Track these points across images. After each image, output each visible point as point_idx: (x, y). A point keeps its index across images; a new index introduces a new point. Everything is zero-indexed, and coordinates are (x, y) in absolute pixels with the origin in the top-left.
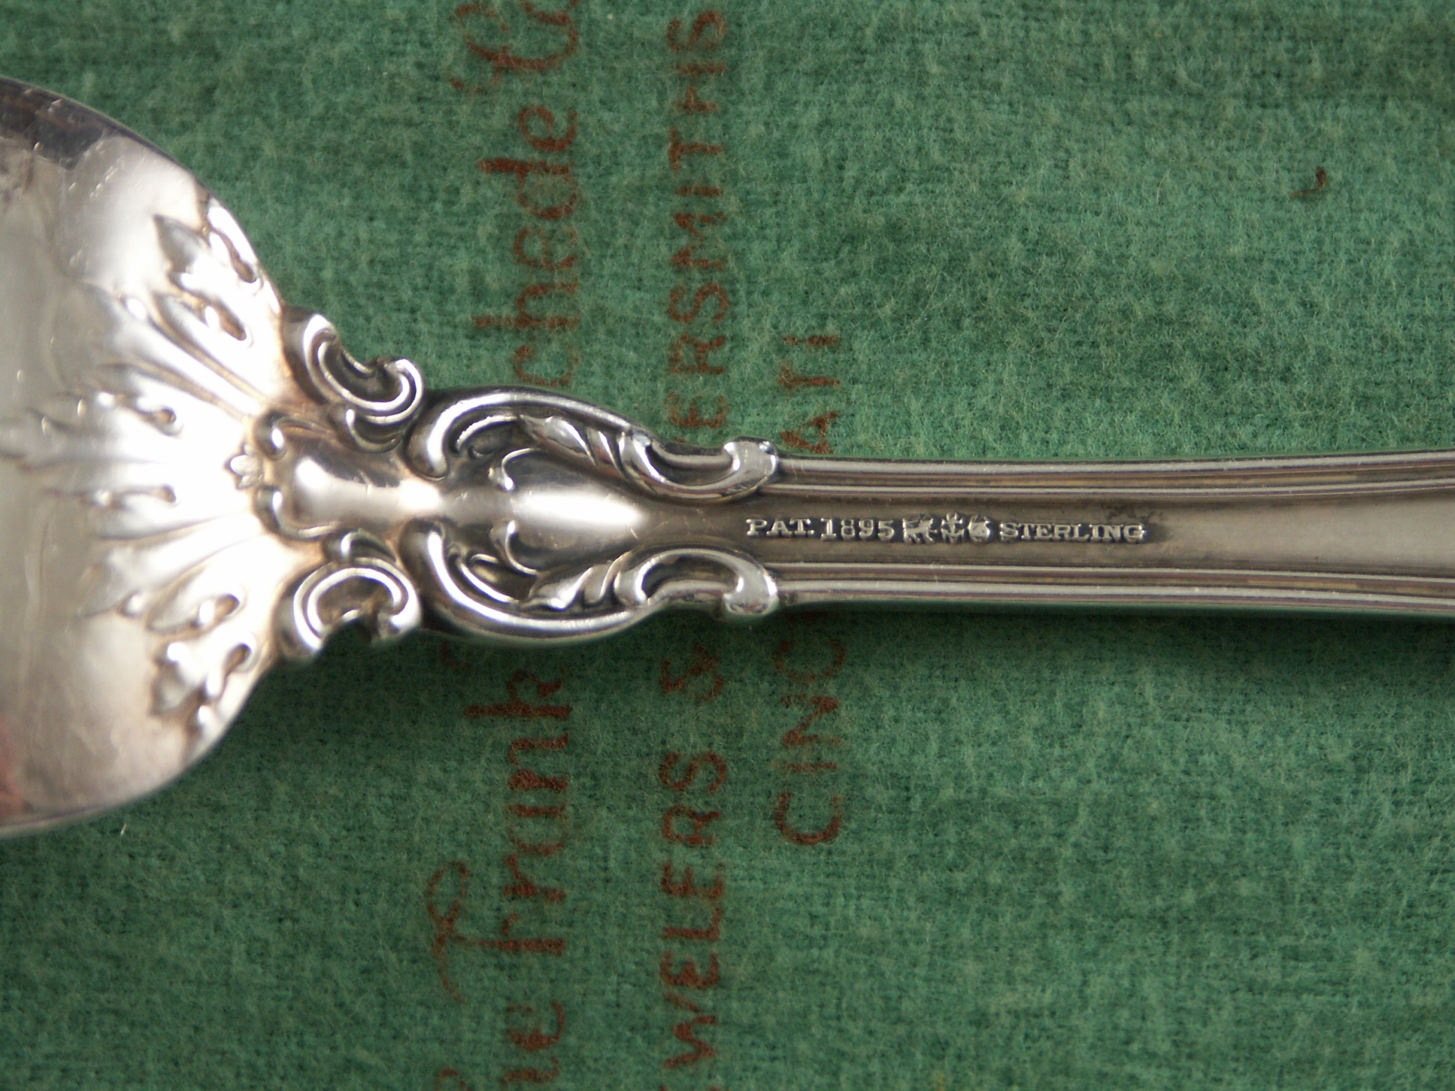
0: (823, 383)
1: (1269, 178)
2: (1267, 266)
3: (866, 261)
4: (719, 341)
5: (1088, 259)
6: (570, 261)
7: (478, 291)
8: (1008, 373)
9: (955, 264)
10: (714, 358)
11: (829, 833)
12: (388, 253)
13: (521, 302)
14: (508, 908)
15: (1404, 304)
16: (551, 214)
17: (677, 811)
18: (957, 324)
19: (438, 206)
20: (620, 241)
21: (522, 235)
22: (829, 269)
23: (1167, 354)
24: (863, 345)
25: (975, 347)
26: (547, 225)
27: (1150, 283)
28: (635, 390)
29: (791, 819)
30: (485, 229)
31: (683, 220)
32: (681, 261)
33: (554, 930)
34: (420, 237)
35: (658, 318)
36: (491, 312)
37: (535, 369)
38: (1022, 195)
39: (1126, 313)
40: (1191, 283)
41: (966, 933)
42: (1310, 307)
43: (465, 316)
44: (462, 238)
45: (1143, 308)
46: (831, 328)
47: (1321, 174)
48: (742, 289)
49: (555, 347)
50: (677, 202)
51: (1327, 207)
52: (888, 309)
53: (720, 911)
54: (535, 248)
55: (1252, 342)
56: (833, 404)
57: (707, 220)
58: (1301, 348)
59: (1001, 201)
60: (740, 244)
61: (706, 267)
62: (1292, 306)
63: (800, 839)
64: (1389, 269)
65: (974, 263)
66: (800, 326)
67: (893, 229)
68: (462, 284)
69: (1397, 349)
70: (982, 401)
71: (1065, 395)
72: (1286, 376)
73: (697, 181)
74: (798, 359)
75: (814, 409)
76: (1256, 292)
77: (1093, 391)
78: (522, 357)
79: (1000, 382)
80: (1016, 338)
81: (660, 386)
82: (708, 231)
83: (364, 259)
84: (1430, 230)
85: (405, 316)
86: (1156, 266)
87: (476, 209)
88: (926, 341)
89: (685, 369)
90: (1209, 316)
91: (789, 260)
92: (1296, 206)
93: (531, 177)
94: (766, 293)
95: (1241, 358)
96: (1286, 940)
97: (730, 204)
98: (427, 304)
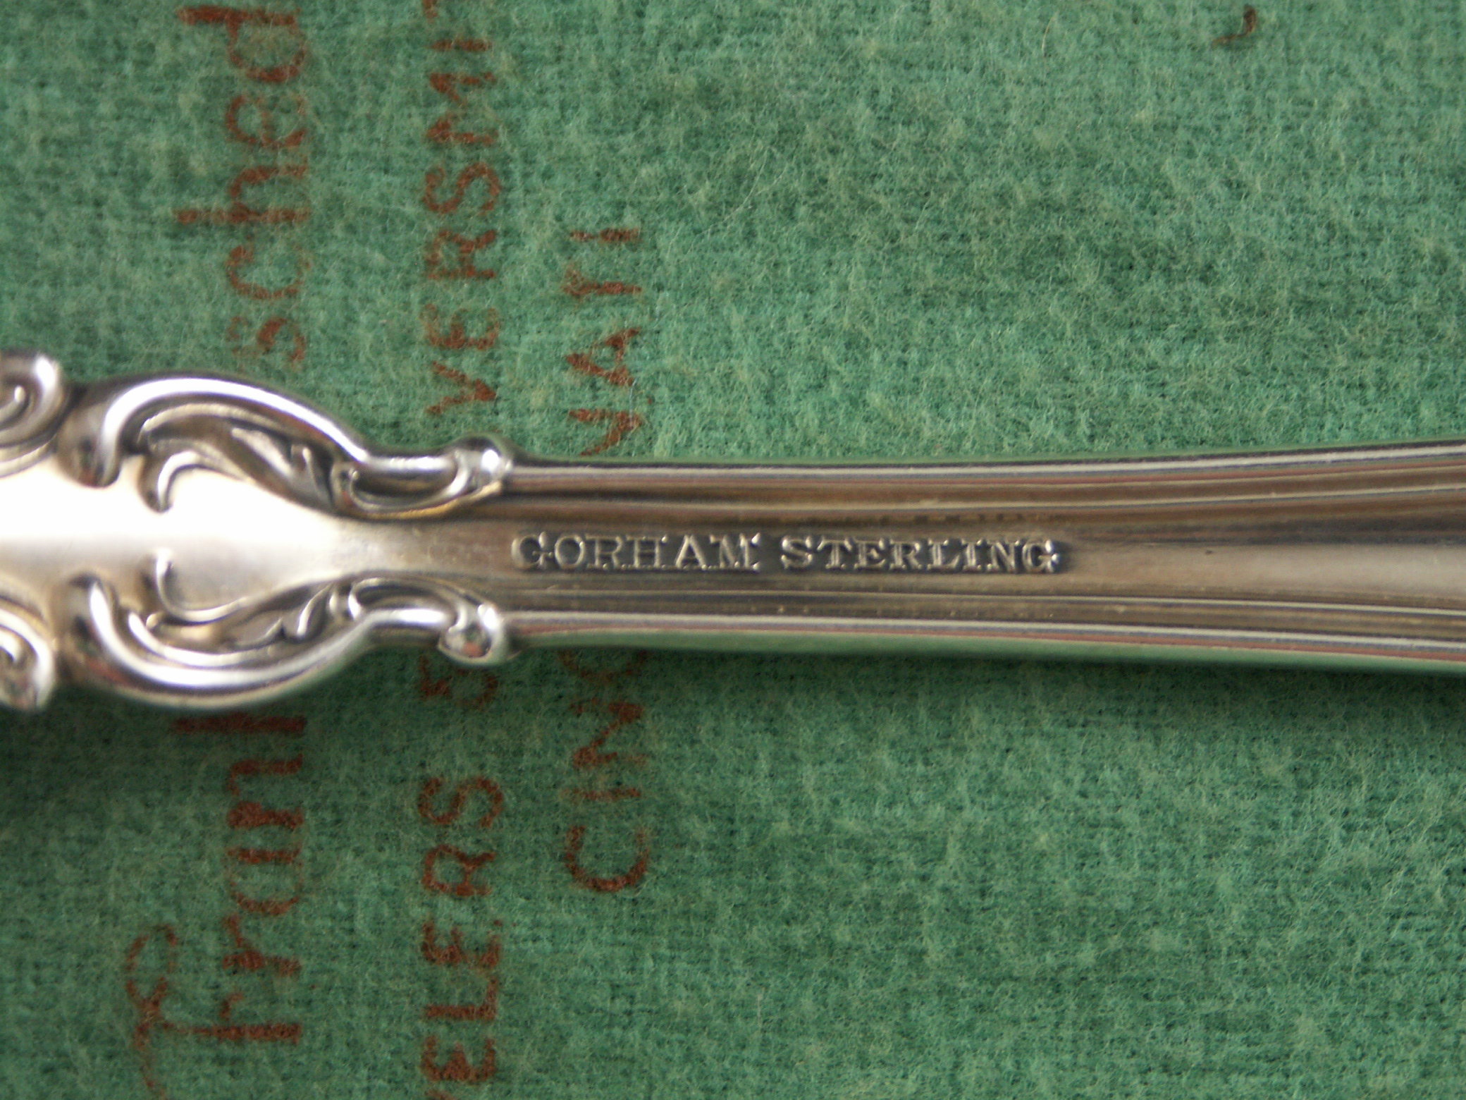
0: (621, 290)
1: (1185, 21)
2: (1182, 135)
3: (673, 134)
4: (488, 237)
5: (955, 129)
6: (297, 137)
7: (181, 178)
8: (855, 277)
9: (787, 136)
10: (484, 258)
11: (633, 877)
12: (64, 130)
13: (236, 191)
14: (228, 985)
15: (1356, 183)
16: (273, 76)
17: (440, 852)
18: (789, 214)
19: (128, 68)
20: (362, 110)
21: (235, 105)
22: (626, 143)
23: (1057, 248)
24: (670, 241)
25: (813, 243)
26: (268, 91)
27: (1033, 157)
28: (382, 301)
29: (586, 860)
30: (189, 97)
31: (442, 83)
32: (439, 134)
33: (288, 1012)
34: (105, 108)
35: (410, 210)
36: (197, 204)
37: (254, 277)
38: (872, 48)
39: (1004, 197)
40: (1087, 159)
41: (807, 1004)
42: (1236, 188)
43: (164, 210)
44: (159, 109)
45: (1026, 190)
46: (630, 220)
47: (1250, 14)
48: (517, 169)
49: (280, 248)
50: (433, 59)
51: (1260, 56)
52: (702, 195)
53: (496, 982)
54: (253, 121)
55: (1163, 233)
56: (633, 317)
57: (473, 82)
58: (1226, 238)
59: (844, 55)
60: (515, 112)
61: (471, 142)
62: (1215, 187)
63: (598, 886)
64: (1337, 139)
65: (810, 136)
66: (590, 216)
67: (708, 93)
68: (160, 170)
69: (1347, 239)
70: (821, 312)
71: (928, 303)
72: (1207, 275)
73: (458, 33)
74: (588, 260)
75: (608, 325)
76: (1168, 168)
77: (963, 297)
78: (239, 260)
79: (844, 287)
80: (864, 230)
81: (414, 296)
82: (472, 96)
83: (34, 137)
84: (1387, 86)
85: (88, 210)
86: (1043, 138)
87: (176, 71)
88: (750, 235)
89: (449, 274)
90: (1109, 200)
91: (575, 134)
92: (1219, 56)
93: (247, 30)
94: (547, 175)
95: (1150, 253)
96: (1211, 1006)
97: (501, 61)
98: (116, 195)
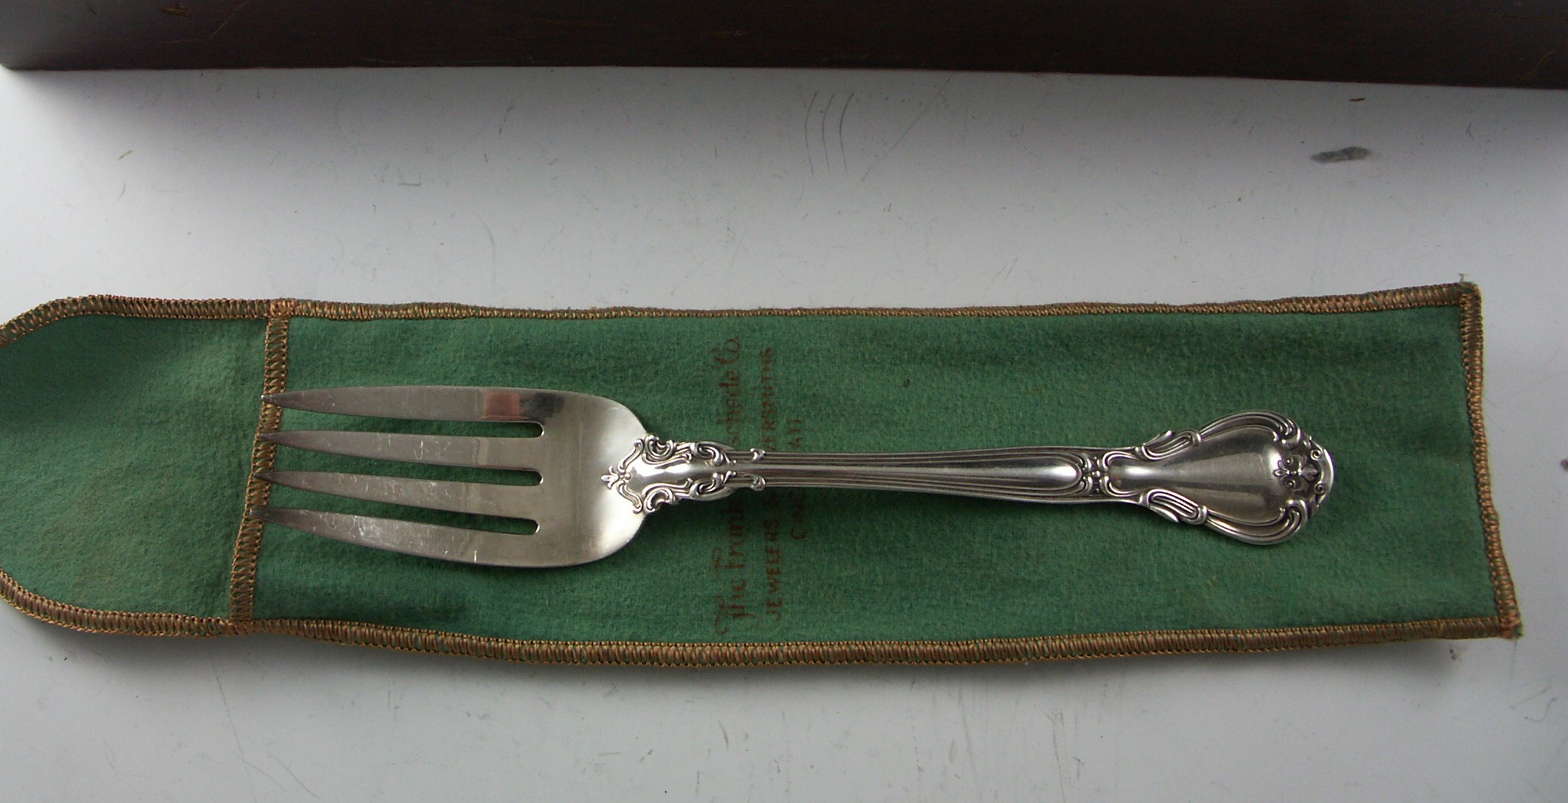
0: (799, 431)
1: (897, 382)
2: (898, 402)
3: (808, 402)
4: (774, 422)
5: (858, 401)
6: (739, 405)
7: (718, 414)
8: (841, 427)
9: (828, 402)
10: (773, 426)
11: (803, 537)
13: (728, 416)
14: (731, 558)
16: (733, 395)
17: (768, 533)
18: (829, 416)
19: (709, 395)
20: (750, 400)
21: (728, 401)
22: (799, 404)
23: (876, 421)
24: (807, 422)
25: (833, 421)
26: (733, 398)
27: (872, 406)
28: (754, 434)
29: (794, 534)
30: (719, 399)
31: (765, 395)
32: (764, 404)
33: (741, 562)
34: (705, 402)
35: (759, 418)
36: (721, 418)
38: (843, 387)
39: (867, 413)
40: (881, 406)
41: (835, 559)
42: (908, 411)
43: (715, 420)
44: (714, 402)
45: (870, 412)
46: (800, 418)
47: (908, 381)
48: (779, 410)
49: (736, 425)
50: (763, 391)
51: (911, 388)
52: (813, 414)
53: (779, 556)
54: (731, 403)
55: (895, 418)
56: (801, 436)
57: (770, 395)
58: (906, 420)
59: (838, 388)
60: (777, 399)
61: (770, 405)
62: (904, 411)
63: (796, 538)
64: (925, 402)
65: (832, 402)
66: (793, 418)
67: (814, 395)
68: (715, 412)
69: (927, 419)
70: (835, 434)
71: (854, 432)
72: (903, 425)
73: (768, 386)
74: (792, 426)
75: (796, 437)
76: (896, 408)
77: (860, 431)
79: (838, 429)
80: (842, 419)
81: (761, 434)
82: (771, 397)
86: (873, 402)
87: (717, 395)
88: (822, 421)
90: (886, 413)
91: (790, 403)
92: (904, 388)
93: (730, 387)
94: (784, 411)
95: (893, 422)
96: (908, 556)
97: (776, 390)
98: (707, 417)
